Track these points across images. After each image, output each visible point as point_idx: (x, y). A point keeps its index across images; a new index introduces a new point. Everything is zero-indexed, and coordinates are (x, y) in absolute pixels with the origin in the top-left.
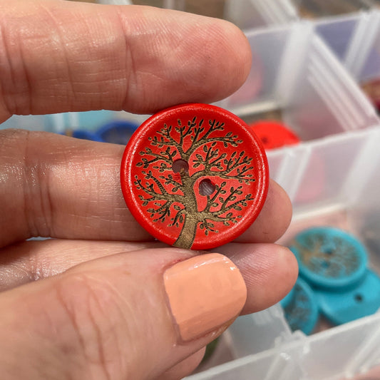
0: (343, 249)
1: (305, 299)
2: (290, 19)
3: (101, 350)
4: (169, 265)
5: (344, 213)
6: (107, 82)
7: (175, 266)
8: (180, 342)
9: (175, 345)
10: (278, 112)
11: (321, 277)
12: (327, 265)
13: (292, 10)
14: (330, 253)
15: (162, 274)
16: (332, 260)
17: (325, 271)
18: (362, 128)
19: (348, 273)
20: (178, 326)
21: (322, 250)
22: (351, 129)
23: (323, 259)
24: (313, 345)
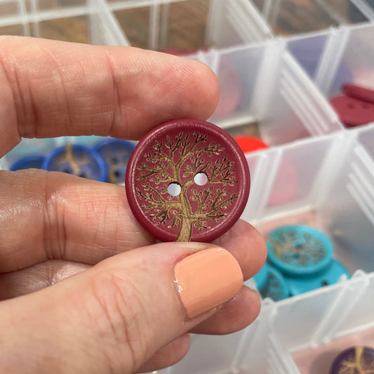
0: (312, 243)
1: (277, 285)
2: (265, 36)
3: (126, 333)
4: (180, 259)
5: (313, 212)
6: (97, 114)
7: (184, 260)
8: (187, 319)
9: (183, 323)
10: (255, 125)
11: (292, 267)
12: (297, 256)
13: (267, 29)
14: (299, 247)
15: (174, 267)
16: (302, 253)
17: (295, 261)
18: (326, 133)
19: (315, 262)
20: (185, 309)
21: (293, 244)
22: (317, 134)
23: (294, 252)
24: (280, 309)
